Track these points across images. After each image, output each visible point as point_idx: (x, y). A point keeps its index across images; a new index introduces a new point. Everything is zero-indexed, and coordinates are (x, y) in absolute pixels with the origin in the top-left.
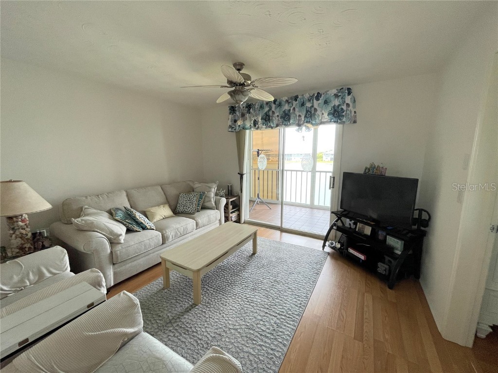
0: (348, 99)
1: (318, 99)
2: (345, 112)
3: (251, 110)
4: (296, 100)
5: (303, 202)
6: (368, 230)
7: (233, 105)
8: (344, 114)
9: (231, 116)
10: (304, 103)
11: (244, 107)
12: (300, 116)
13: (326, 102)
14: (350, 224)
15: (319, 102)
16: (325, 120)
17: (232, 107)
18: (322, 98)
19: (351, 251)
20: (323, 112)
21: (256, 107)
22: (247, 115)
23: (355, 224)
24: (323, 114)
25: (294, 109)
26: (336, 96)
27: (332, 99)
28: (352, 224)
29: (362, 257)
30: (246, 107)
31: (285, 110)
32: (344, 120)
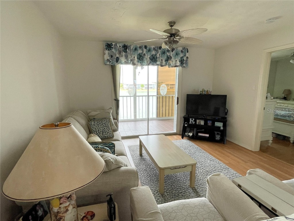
0: (187, 55)
1: (172, 52)
2: (185, 61)
3: (127, 50)
4: (160, 49)
5: (129, 118)
6: (202, 123)
7: (109, 43)
8: (184, 62)
9: (107, 52)
10: (164, 52)
11: (120, 46)
12: (162, 60)
13: (177, 54)
14: (192, 122)
15: (173, 53)
16: (178, 65)
17: (108, 44)
18: (175, 51)
19: (200, 134)
20: (176, 59)
21: (131, 48)
22: (124, 54)
23: (195, 121)
24: (176, 61)
25: (159, 55)
26: (182, 52)
27: (180, 52)
28: (193, 122)
29: (208, 135)
30: (122, 47)
31: (153, 55)
32: (184, 65)
